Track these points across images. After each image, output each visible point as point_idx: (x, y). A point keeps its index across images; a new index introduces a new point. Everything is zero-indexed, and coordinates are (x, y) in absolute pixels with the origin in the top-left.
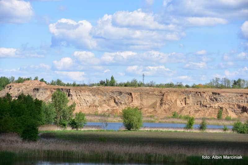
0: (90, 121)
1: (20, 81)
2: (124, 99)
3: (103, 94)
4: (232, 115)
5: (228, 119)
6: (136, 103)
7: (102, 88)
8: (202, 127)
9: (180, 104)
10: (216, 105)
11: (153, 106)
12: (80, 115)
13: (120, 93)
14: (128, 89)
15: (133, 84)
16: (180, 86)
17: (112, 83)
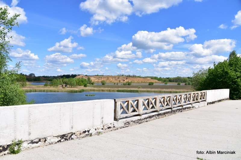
0: (98, 82)
1: (79, 75)
2: (100, 79)
3: (96, 78)
4: (122, 82)
5: (121, 82)
6: (103, 79)
7: (96, 76)
8: (117, 84)
9: (111, 80)
10: (119, 80)
11: (106, 80)
12: (93, 82)
13: (99, 77)
14: (101, 77)
15: (102, 76)
16: (111, 76)
17: (98, 75)
